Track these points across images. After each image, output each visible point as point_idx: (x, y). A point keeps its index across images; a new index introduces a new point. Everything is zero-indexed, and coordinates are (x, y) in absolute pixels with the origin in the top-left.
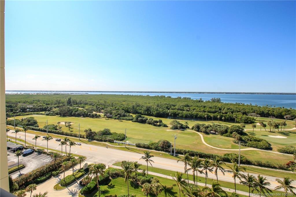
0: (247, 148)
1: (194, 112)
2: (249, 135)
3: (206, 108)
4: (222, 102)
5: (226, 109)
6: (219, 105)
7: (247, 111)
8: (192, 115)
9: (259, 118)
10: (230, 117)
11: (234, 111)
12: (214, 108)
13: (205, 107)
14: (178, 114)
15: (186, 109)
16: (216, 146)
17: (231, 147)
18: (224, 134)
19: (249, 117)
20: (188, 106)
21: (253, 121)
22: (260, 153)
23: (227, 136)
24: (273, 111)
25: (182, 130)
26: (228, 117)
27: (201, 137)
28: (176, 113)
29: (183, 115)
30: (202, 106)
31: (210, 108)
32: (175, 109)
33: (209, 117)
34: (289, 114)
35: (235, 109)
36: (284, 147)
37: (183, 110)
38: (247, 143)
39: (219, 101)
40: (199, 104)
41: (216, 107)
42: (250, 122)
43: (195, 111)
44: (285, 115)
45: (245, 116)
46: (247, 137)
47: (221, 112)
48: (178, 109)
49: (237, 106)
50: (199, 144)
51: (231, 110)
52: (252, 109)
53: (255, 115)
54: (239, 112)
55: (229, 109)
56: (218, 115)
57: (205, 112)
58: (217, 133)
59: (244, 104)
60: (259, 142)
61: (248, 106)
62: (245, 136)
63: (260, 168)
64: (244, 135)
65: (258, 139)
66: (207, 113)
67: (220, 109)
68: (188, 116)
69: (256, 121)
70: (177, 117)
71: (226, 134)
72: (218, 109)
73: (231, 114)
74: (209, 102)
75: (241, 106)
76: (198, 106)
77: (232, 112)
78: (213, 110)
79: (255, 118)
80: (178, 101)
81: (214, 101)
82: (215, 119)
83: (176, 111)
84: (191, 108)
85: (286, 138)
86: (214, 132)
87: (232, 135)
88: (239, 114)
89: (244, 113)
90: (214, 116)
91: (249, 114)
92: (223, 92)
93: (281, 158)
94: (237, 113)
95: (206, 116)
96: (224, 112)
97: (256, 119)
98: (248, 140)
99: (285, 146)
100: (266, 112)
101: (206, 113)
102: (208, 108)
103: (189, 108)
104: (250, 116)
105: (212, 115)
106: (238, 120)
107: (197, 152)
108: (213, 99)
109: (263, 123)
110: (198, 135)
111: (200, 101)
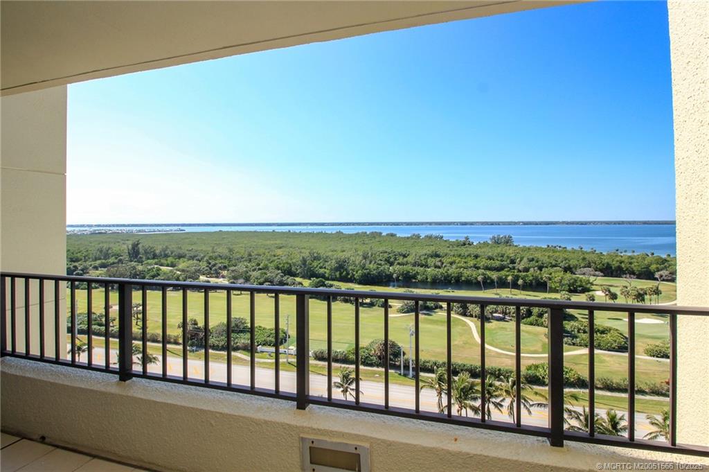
0: (577, 349)
1: (453, 270)
2: (580, 319)
3: (479, 259)
4: (515, 244)
5: (525, 260)
6: (510, 252)
7: (573, 263)
8: (448, 276)
9: (600, 280)
10: (536, 279)
11: (545, 265)
12: (499, 259)
13: (476, 257)
14: (414, 277)
15: (433, 264)
16: (508, 347)
17: (541, 350)
18: (523, 319)
19: (578, 278)
20: (437, 256)
21: (588, 286)
22: (607, 359)
23: (531, 324)
24: (631, 263)
25: (425, 314)
26: (531, 278)
27: (470, 329)
28: (409, 272)
29: (427, 279)
30: (469, 255)
31: (490, 258)
32: (407, 263)
33: (488, 281)
34: (665, 268)
35: (546, 260)
36: (658, 343)
37: (427, 266)
38: (576, 337)
39: (508, 241)
40: (463, 251)
41: (502, 256)
42: (580, 289)
43: (454, 266)
44: (658, 271)
45: (568, 275)
46: (576, 324)
47: (514, 268)
48: (415, 264)
49: (551, 254)
50: (467, 345)
51: (537, 262)
52: (584, 259)
53: (592, 273)
54: (555, 266)
55: (533, 260)
56: (508, 276)
57: (478, 268)
58: (507, 318)
59: (565, 248)
60: (604, 335)
61: (574, 251)
62: (572, 323)
63: (609, 394)
64: (569, 321)
65: (601, 329)
66: (483, 271)
67: (513, 262)
68: (438, 279)
69: (594, 287)
70: (412, 282)
71: (529, 320)
72: (508, 261)
73: (539, 272)
74: (486, 244)
75: (559, 252)
76: (460, 255)
77: (540, 268)
78: (497, 264)
79: (592, 279)
80: (413, 245)
81: (497, 242)
82: (502, 284)
83: (408, 268)
84: (444, 260)
85: (662, 322)
86: (501, 315)
87: (543, 320)
88: (555, 272)
89: (568, 269)
90: (500, 279)
91: (579, 271)
92: (516, 220)
93: (657, 368)
94: (552, 270)
95: (480, 278)
96: (521, 267)
97: (595, 283)
98: (578, 332)
99: (660, 341)
100: (615, 264)
101: (481, 271)
102: (484, 260)
103: (440, 261)
104: (581, 276)
105: (494, 275)
106: (553, 286)
107: (464, 365)
108: (494, 238)
109: (609, 291)
110: (465, 324)
111: (464, 244)
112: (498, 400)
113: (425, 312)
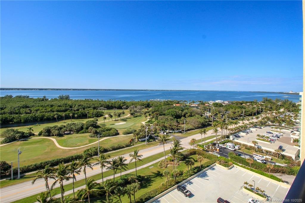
0: (102, 139)
1: (38, 114)
2: (101, 127)
3: (53, 107)
4: (71, 99)
5: (77, 105)
6: (70, 103)
7: (96, 105)
8: (36, 117)
9: (106, 111)
10: (82, 113)
11: (85, 107)
12: (64, 106)
13: (52, 106)
14: (12, 120)
15: (24, 112)
16: (74, 145)
17: (88, 143)
18: (79, 131)
19: (99, 111)
20: (27, 107)
21: (102, 114)
22: (112, 139)
23: (83, 133)
24: (115, 104)
25: (23, 141)
26: (80, 113)
27: (53, 142)
28: (7, 118)
29: (21, 120)
30: (48, 105)
31: (59, 106)
32: (4, 113)
33: (59, 117)
34: (125, 105)
35: (86, 105)
36: (126, 130)
37: (20, 113)
38: (101, 134)
39: (67, 98)
40: (43, 103)
41: (66, 105)
42: (99, 115)
43: (38, 112)
44: (123, 106)
45: (95, 110)
46: (101, 129)
47: (72, 110)
48: (11, 113)
49: (88, 102)
50: (53, 150)
51: (82, 106)
52: (100, 104)
53: (103, 109)
54: (90, 107)
55: (80, 105)
56: (70, 113)
57: (54, 112)
58: (72, 132)
59: (92, 100)
60: (110, 131)
61: (96, 101)
62: (99, 129)
63: (114, 151)
64: (98, 128)
65: (109, 129)
66: (56, 112)
67: (71, 107)
68: (29, 120)
69: (104, 114)
70: (9, 124)
71: (82, 131)
72: (69, 107)
73: (83, 110)
74: (56, 100)
75: (90, 101)
76: (42, 106)
77: (84, 109)
78: (63, 108)
79: (103, 111)
80: (8, 102)
81: (62, 98)
82: (67, 117)
83: (7, 116)
84: (32, 109)
85: (125, 123)
86: (68, 132)
87: (88, 130)
88: (90, 110)
89: (94, 108)
90: (66, 115)
91: (99, 109)
92: (69, 88)
93: (126, 138)
94: (89, 109)
95: (56, 116)
96: (76, 109)
97: (104, 112)
98: (102, 132)
99: (126, 129)
100: (110, 105)
101: (55, 113)
102: (56, 107)
103: (30, 110)
104: (100, 110)
105: (63, 114)
106: (89, 116)
107: (54, 160)
108: (60, 96)
109: (110, 115)
110: (50, 140)
111: (43, 100)
112: (78, 170)
113: (23, 139)
